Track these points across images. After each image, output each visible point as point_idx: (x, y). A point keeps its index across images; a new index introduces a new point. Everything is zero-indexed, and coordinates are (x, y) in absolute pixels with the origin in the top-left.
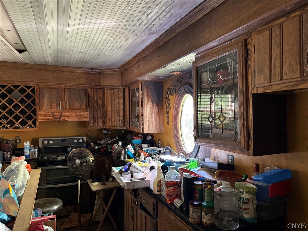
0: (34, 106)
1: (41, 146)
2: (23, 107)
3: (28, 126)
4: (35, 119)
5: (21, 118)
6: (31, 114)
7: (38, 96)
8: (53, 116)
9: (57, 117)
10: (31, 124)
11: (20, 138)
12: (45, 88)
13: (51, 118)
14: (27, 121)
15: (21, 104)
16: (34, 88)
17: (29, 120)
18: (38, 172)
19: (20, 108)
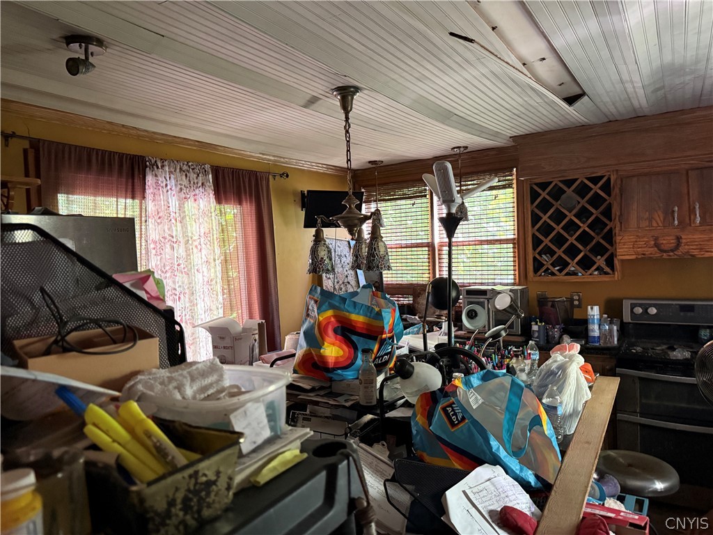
0: (608, 222)
1: (627, 318)
2: (584, 227)
3: (596, 270)
4: (612, 253)
5: (581, 251)
6: (602, 241)
7: (618, 198)
8: (656, 245)
9: (666, 248)
10: (603, 265)
11: (579, 296)
12: (633, 176)
13: (651, 251)
14: (594, 259)
15: (580, 221)
16: (609, 179)
17: (599, 257)
18: (611, 386)
19: (578, 230)
